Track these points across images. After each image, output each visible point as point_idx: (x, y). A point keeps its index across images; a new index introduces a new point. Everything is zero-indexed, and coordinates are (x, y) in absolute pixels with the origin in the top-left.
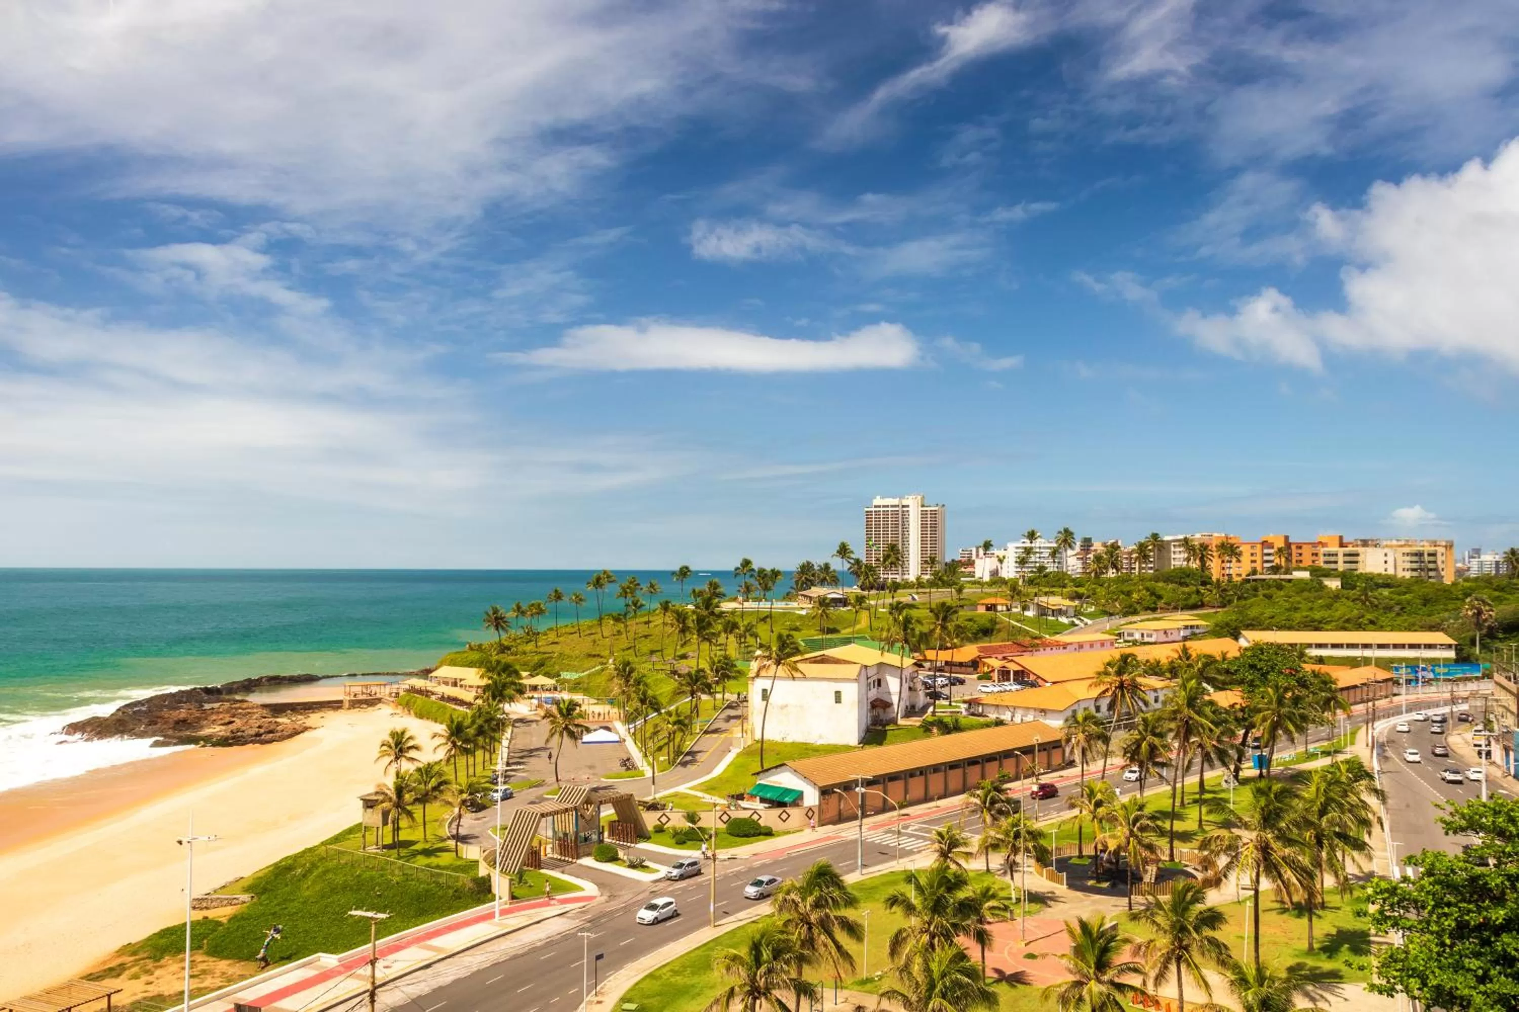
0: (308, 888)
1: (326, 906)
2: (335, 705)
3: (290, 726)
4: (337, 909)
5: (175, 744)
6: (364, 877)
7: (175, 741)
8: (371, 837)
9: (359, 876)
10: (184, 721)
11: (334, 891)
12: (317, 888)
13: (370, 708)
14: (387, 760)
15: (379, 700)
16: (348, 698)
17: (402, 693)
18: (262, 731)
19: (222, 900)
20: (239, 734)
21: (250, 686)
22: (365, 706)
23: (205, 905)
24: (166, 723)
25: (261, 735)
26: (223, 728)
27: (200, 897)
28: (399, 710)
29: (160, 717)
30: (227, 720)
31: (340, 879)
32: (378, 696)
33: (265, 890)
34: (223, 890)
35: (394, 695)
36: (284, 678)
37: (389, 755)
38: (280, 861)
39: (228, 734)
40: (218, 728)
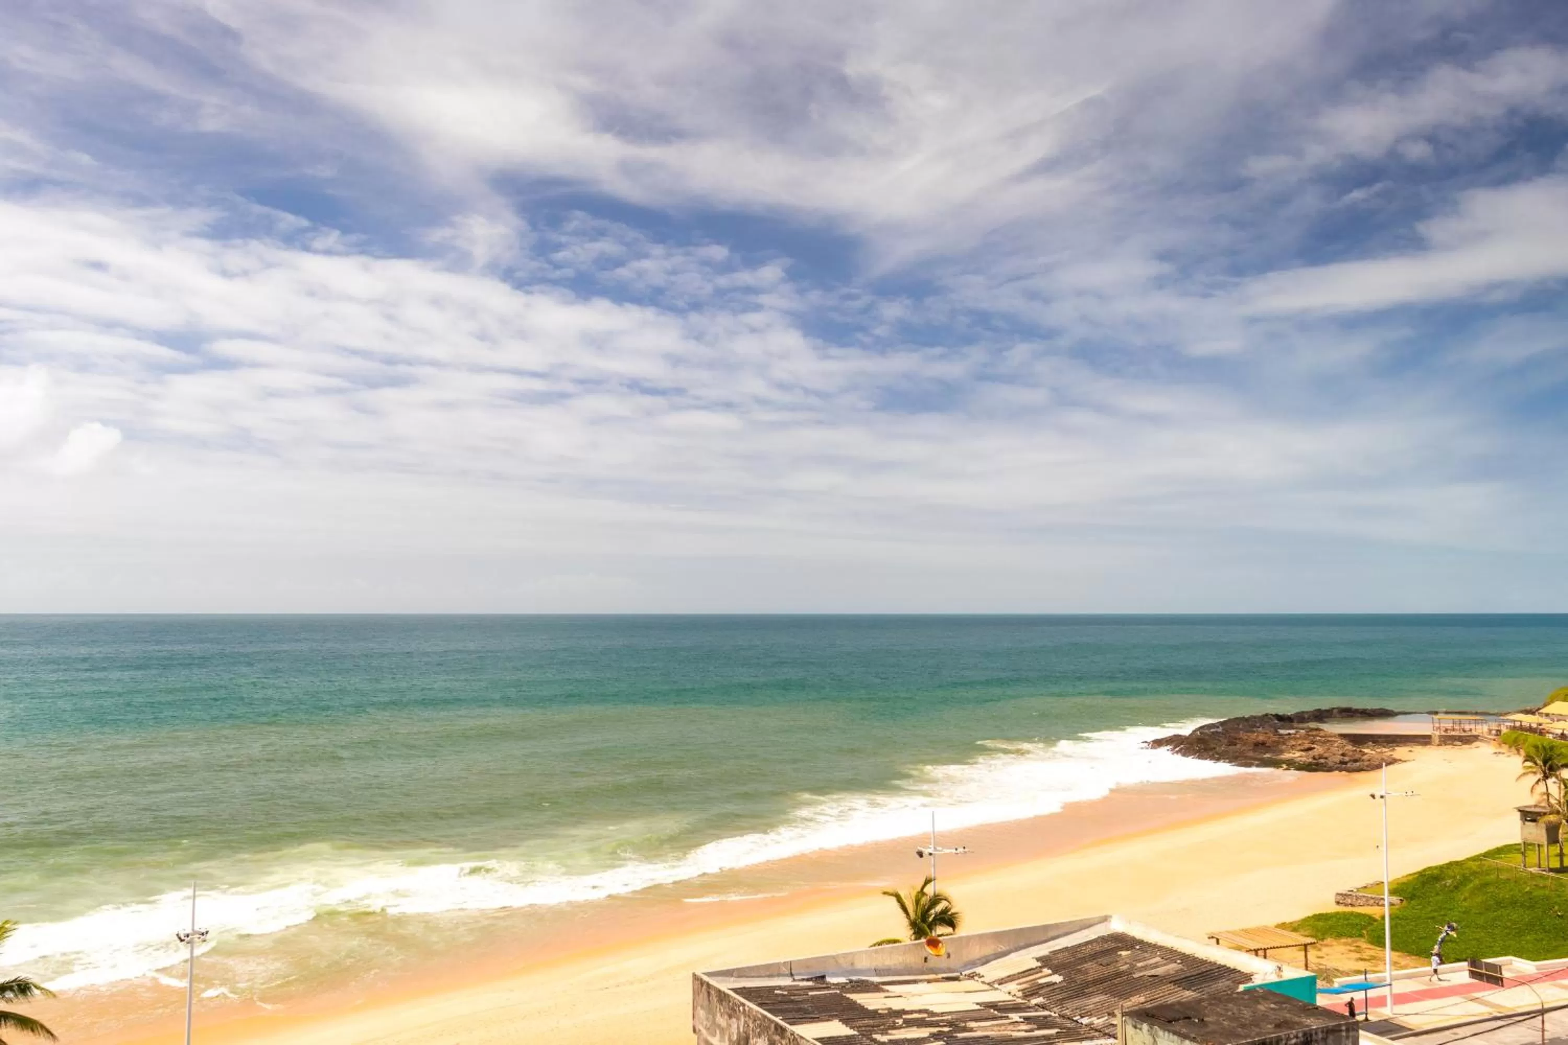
0: (1465, 899)
1: (1494, 919)
2: (1424, 740)
3: (1376, 757)
4: (1509, 924)
5: (1258, 766)
6: (1535, 894)
7: (1257, 762)
8: (1532, 857)
9: (1530, 893)
10: (1263, 744)
11: (1499, 904)
12: (1479, 899)
13: (1464, 746)
14: (1533, 779)
15: (1476, 738)
16: (1438, 733)
17: (1504, 730)
18: (1347, 759)
19: (1368, 899)
20: (1322, 761)
21: (1321, 716)
22: (1460, 743)
23: (1349, 901)
24: (1245, 744)
25: (1346, 763)
26: (1304, 754)
27: (1344, 893)
28: (1505, 748)
29: (1240, 739)
30: (1307, 746)
31: (1504, 894)
32: (1474, 733)
33: (1412, 897)
34: (1366, 890)
35: (1494, 732)
36: (1356, 711)
37: (1535, 773)
38: (1424, 870)
39: (1310, 760)
40: (1298, 754)
